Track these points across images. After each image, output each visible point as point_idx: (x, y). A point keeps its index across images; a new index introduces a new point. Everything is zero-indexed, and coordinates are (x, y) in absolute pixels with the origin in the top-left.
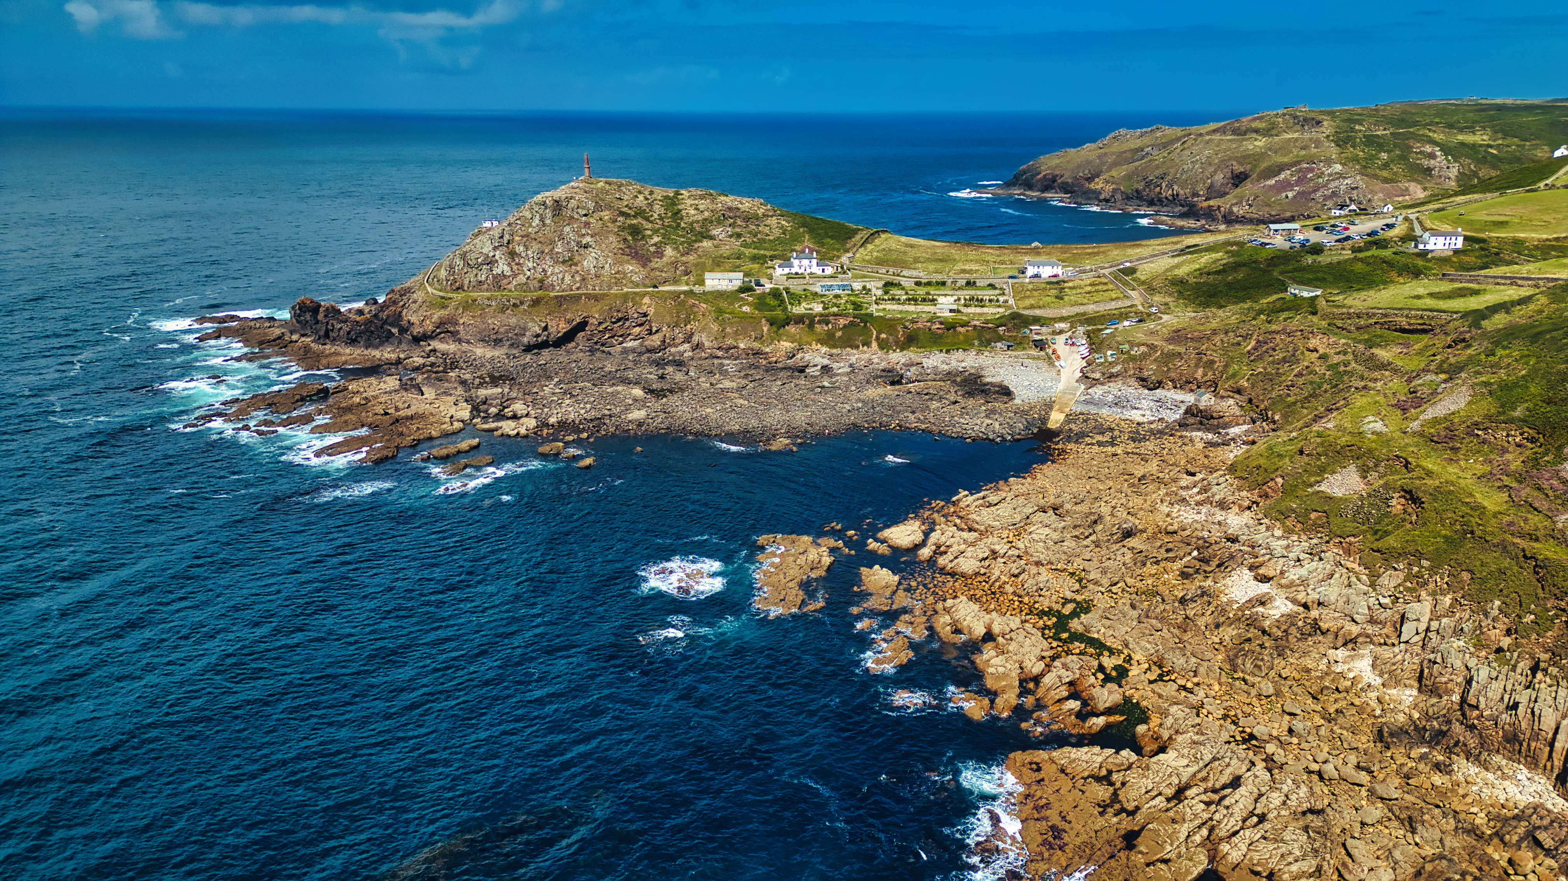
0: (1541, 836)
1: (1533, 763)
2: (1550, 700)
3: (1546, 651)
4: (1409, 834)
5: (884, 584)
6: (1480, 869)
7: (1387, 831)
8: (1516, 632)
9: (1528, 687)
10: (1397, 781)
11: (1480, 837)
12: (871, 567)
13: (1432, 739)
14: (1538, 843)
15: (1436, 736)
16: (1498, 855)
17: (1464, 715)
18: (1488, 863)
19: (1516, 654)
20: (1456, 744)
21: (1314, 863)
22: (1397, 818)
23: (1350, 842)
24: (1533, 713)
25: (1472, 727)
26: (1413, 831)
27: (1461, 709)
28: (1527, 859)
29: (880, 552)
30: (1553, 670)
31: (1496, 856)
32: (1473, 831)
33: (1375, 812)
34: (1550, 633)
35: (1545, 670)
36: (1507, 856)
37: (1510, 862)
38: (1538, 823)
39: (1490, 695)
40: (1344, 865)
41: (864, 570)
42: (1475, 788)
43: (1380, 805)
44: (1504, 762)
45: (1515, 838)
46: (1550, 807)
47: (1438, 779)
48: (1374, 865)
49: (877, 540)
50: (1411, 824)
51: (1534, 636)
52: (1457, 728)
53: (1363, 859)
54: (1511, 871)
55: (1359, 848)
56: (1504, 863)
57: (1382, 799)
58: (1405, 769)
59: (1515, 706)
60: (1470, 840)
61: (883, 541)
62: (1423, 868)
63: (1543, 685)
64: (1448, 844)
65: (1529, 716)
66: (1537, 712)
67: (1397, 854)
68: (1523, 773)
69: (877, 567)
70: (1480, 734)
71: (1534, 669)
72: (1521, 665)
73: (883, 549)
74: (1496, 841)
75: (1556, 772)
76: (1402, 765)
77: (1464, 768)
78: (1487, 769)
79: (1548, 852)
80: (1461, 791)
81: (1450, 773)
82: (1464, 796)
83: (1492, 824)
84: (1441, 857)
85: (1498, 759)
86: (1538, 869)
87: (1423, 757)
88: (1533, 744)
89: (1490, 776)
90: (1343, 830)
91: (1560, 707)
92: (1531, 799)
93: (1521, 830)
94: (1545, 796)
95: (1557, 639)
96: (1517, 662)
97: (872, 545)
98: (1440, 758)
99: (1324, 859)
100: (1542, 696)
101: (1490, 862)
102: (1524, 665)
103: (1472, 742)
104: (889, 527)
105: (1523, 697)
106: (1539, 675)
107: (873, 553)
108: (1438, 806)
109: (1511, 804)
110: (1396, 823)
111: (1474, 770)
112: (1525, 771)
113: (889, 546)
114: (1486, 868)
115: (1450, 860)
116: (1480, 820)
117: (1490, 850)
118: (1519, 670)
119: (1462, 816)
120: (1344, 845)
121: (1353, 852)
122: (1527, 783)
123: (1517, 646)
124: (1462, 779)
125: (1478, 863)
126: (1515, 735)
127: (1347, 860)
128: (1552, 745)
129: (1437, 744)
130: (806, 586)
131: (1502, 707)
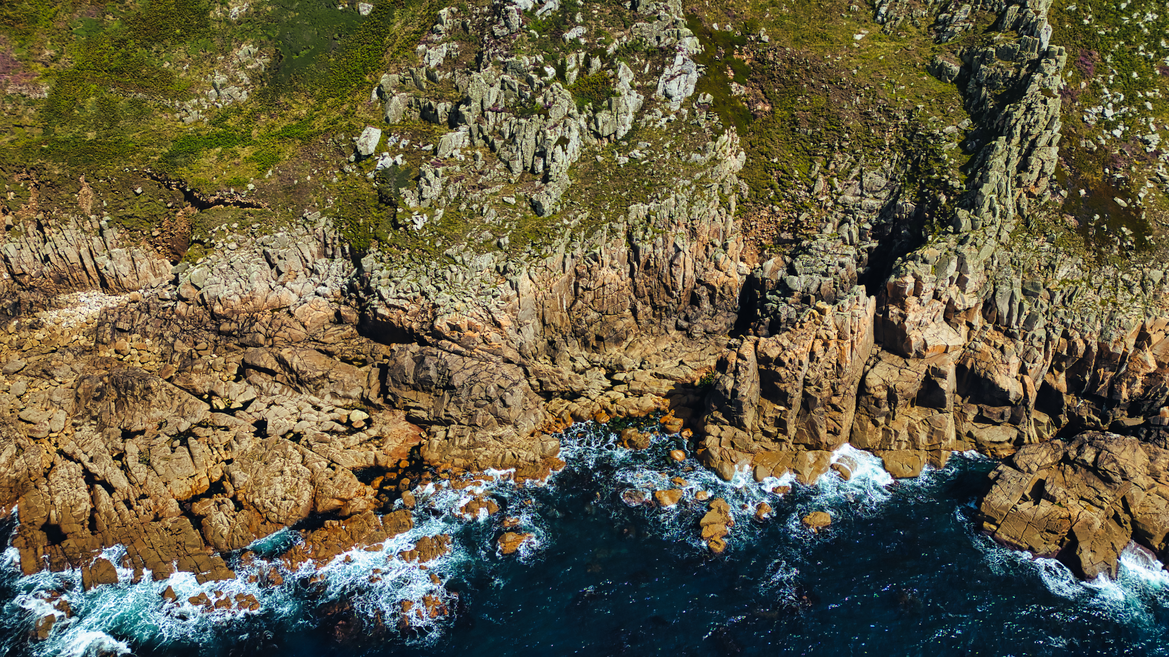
0: (121, 325)
1: (83, 286)
2: (65, 243)
3: (38, 213)
4: (52, 381)
6: (106, 369)
7: (37, 390)
8: (10, 210)
9: (45, 242)
10: (16, 355)
11: (90, 351)
13: (13, 312)
14: (122, 331)
15: (15, 308)
16: (108, 353)
17: (20, 283)
18: (107, 362)
19: (21, 224)
20: (31, 305)
22: (36, 376)
23: (22, 415)
24: (60, 256)
25: (32, 288)
26: (53, 377)
27: (15, 281)
28: (124, 343)
30: (52, 222)
31: (108, 355)
32: (85, 350)
33: (20, 384)
35: (47, 225)
36: (112, 350)
37: (117, 352)
38: (113, 319)
39: (26, 260)
40: (31, 431)
43: (19, 377)
45: (109, 337)
46: (111, 306)
47: (39, 335)
48: (48, 416)
50: (47, 374)
51: (23, 206)
52: (24, 295)
53: (39, 418)
54: (121, 357)
55: (30, 413)
56: (114, 356)
57: (17, 372)
58: (15, 343)
59: (47, 258)
62: (77, 393)
63: (54, 235)
64: (77, 369)
65: (60, 259)
66: (62, 254)
67: (56, 398)
68: (82, 296)
70: (40, 289)
71: (40, 227)
72: (30, 230)
74: (100, 346)
76: (10, 342)
77: (48, 317)
78: (61, 308)
79: (130, 332)
80: (58, 332)
81: (42, 326)
82: (62, 334)
83: (90, 338)
84: (83, 379)
86: (133, 345)
87: (18, 328)
88: (74, 275)
89: (66, 311)
90: (11, 411)
91: (73, 243)
92: (99, 309)
93: (108, 330)
94: (104, 301)
96: (26, 229)
98: (29, 321)
100: (58, 243)
102: (32, 228)
103: (40, 298)
105: (48, 249)
106: (46, 230)
108: (53, 351)
109: (91, 319)
110: (38, 381)
111: (54, 314)
112: (82, 294)
114: (108, 365)
115: (88, 378)
116: (83, 341)
117: (102, 354)
118: (31, 234)
119: (71, 346)
120: (20, 419)
121: (29, 418)
122: (89, 300)
123: (18, 218)
124: (53, 324)
125: (102, 366)
126: (60, 276)
127: (31, 426)
129: (20, 313)
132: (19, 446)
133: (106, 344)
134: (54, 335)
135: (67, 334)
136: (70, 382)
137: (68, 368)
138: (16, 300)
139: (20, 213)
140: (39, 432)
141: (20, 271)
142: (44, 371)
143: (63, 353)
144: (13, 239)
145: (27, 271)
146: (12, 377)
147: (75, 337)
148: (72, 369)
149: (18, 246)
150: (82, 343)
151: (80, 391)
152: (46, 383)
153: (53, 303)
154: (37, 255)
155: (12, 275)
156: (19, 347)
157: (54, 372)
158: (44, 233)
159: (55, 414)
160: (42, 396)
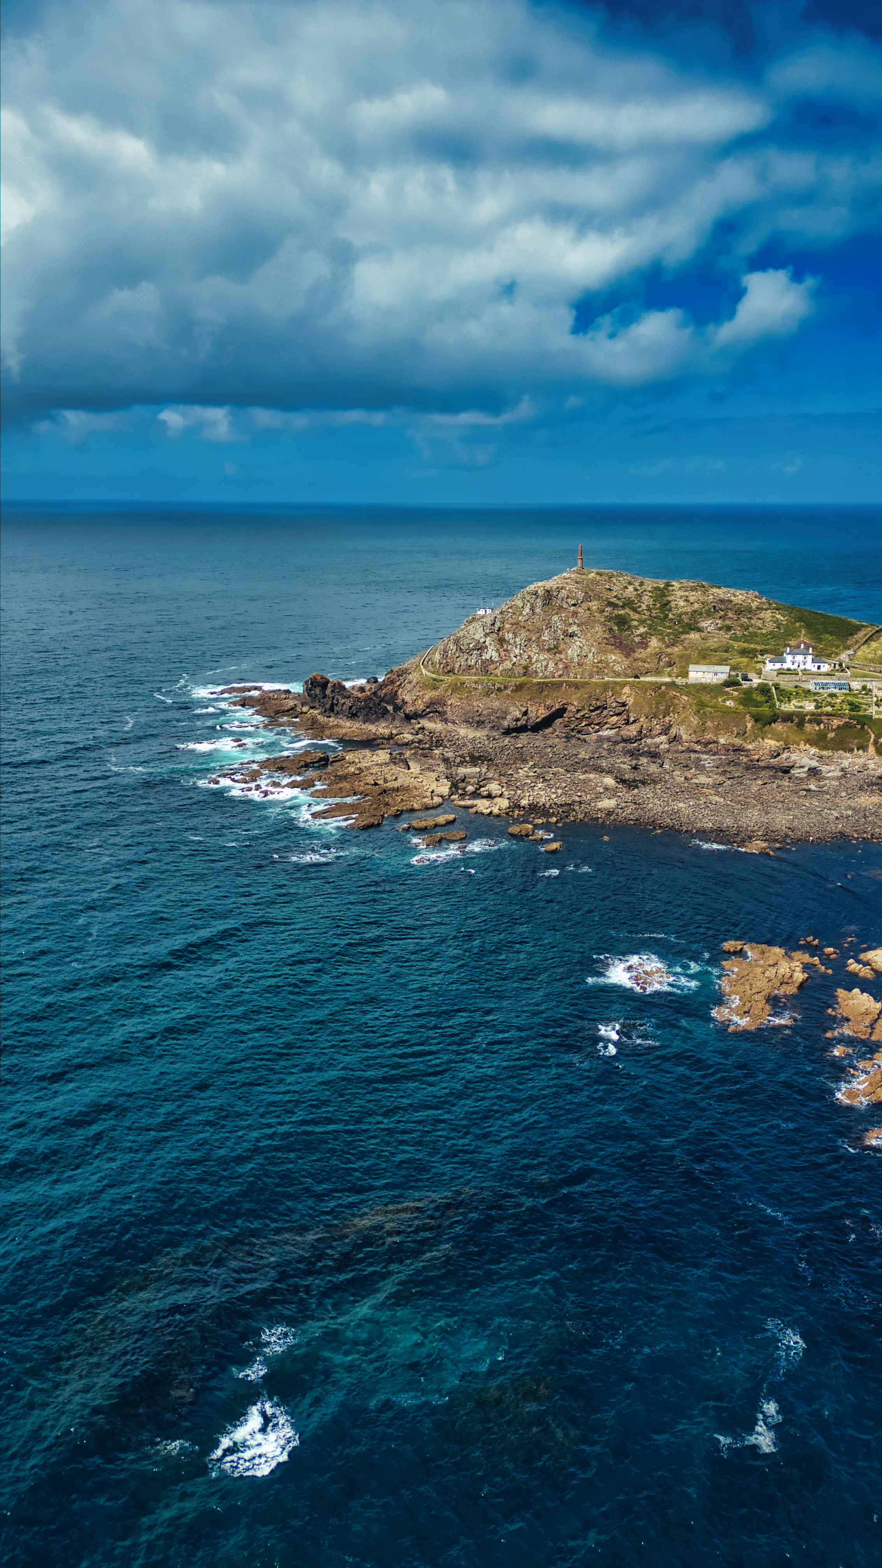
5: (863, 1010)
12: (850, 990)
29: (861, 974)
41: (841, 993)
49: (858, 961)
61: (866, 964)
69: (856, 991)
73: (865, 972)
97: (853, 966)
104: (874, 948)
107: (855, 975)
113: (872, 969)
130: (775, 1003)
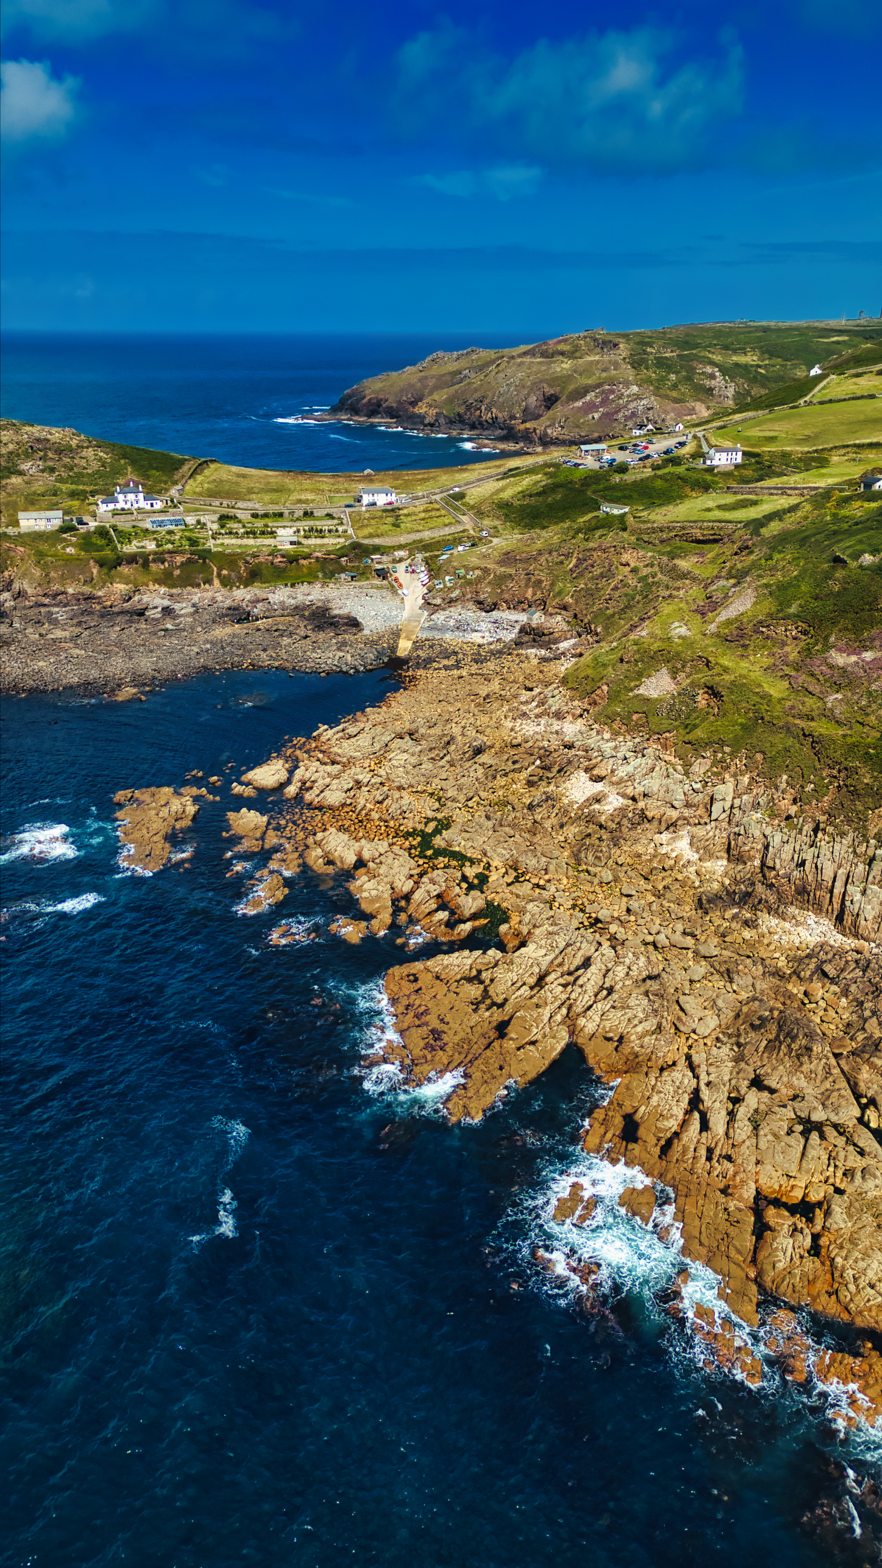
0: (827, 968)
1: (818, 908)
2: (829, 855)
3: (824, 814)
4: (728, 984)
5: (252, 826)
6: (784, 1004)
7: (710, 984)
8: (801, 801)
9: (811, 846)
10: (716, 940)
11: (782, 977)
12: (238, 812)
13: (741, 900)
14: (825, 974)
15: (744, 897)
16: (796, 989)
17: (764, 876)
18: (789, 998)
19: (801, 819)
20: (760, 902)
21: (655, 1021)
22: (718, 971)
23: (682, 999)
24: (816, 867)
25: (771, 886)
26: (731, 981)
27: (762, 871)
28: (818, 989)
29: (245, 795)
30: (830, 829)
31: (795, 991)
32: (777, 973)
33: (700, 969)
34: (826, 798)
35: (824, 830)
36: (803, 989)
37: (806, 994)
38: (824, 958)
39: (783, 856)
40: (679, 1019)
41: (231, 815)
42: (776, 937)
43: (703, 963)
44: (797, 911)
45: (808, 973)
46: (832, 943)
47: (747, 934)
48: (702, 1014)
49: (241, 783)
50: (728, 976)
51: (814, 802)
52: (760, 888)
53: (693, 1012)
54: (806, 1001)
55: (689, 1003)
56: (801, 996)
57: (705, 957)
58: (722, 929)
59: (803, 864)
60: (775, 981)
61: (248, 784)
62: (741, 1010)
63: (823, 843)
64: (758, 987)
65: (814, 870)
66: (819, 866)
67: (720, 1003)
68: (812, 918)
69: (244, 810)
70: (778, 891)
71: (816, 830)
72: (805, 828)
73: (248, 792)
74: (794, 978)
75: (836, 913)
76: (719, 926)
77: (768, 921)
78: (784, 920)
79: (833, 981)
80: (766, 941)
81: (756, 927)
82: (768, 945)
83: (790, 964)
84: (754, 999)
85: (792, 910)
86: (826, 995)
87: (734, 917)
88: (818, 893)
89: (787, 925)
90: (676, 990)
91: (836, 859)
92: (819, 939)
93: (812, 966)
94: (828, 935)
95: (832, 802)
96: (803, 826)
97: (237, 789)
98: (748, 915)
99: (662, 1017)
100: (822, 852)
101: (791, 996)
102: (808, 828)
103: (772, 899)
104: (252, 769)
105: (808, 855)
106: (820, 835)
107: (239, 796)
108: (749, 957)
109: (804, 946)
110: (717, 977)
111: (773, 921)
112: (813, 916)
113: (254, 788)
114: (788, 1002)
115: (761, 1001)
116: (782, 963)
117: (790, 987)
118: (804, 833)
119: (768, 962)
120: (678, 1002)
121: (685, 1006)
122: (814, 926)
123: (802, 811)
124: (766, 931)
125: (782, 999)
126: (804, 887)
127: (681, 1014)
128: (831, 892)
129: (745, 904)
130: (174, 839)
131: (793, 865)
132: (659, 1026)
133: (801, 979)
134: (759, 942)
135: (772, 947)
136: (744, 996)
137: (750, 980)
138: (750, 890)
139: (807, 807)
140: (684, 1024)
141: (771, 864)
142: (728, 970)
143: (755, 963)
144: (785, 830)
145: (778, 866)
146: (698, 958)
147: (777, 955)
148: (753, 985)
149: (785, 838)
150: (780, 964)
151: (745, 1009)
152: (722, 983)
153: (780, 910)
154: (796, 856)
155: (763, 864)
156: (723, 936)
157: (736, 977)
158: (816, 837)
159: (709, 1018)
160: (710, 993)
